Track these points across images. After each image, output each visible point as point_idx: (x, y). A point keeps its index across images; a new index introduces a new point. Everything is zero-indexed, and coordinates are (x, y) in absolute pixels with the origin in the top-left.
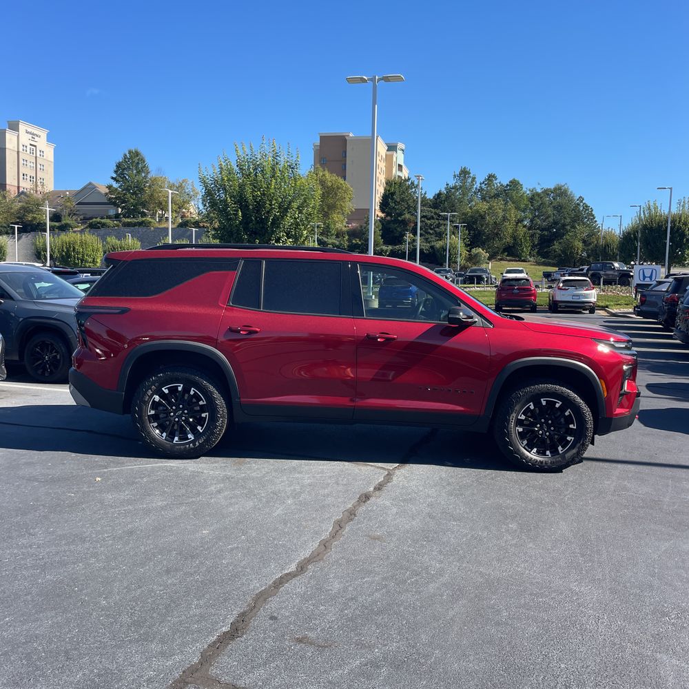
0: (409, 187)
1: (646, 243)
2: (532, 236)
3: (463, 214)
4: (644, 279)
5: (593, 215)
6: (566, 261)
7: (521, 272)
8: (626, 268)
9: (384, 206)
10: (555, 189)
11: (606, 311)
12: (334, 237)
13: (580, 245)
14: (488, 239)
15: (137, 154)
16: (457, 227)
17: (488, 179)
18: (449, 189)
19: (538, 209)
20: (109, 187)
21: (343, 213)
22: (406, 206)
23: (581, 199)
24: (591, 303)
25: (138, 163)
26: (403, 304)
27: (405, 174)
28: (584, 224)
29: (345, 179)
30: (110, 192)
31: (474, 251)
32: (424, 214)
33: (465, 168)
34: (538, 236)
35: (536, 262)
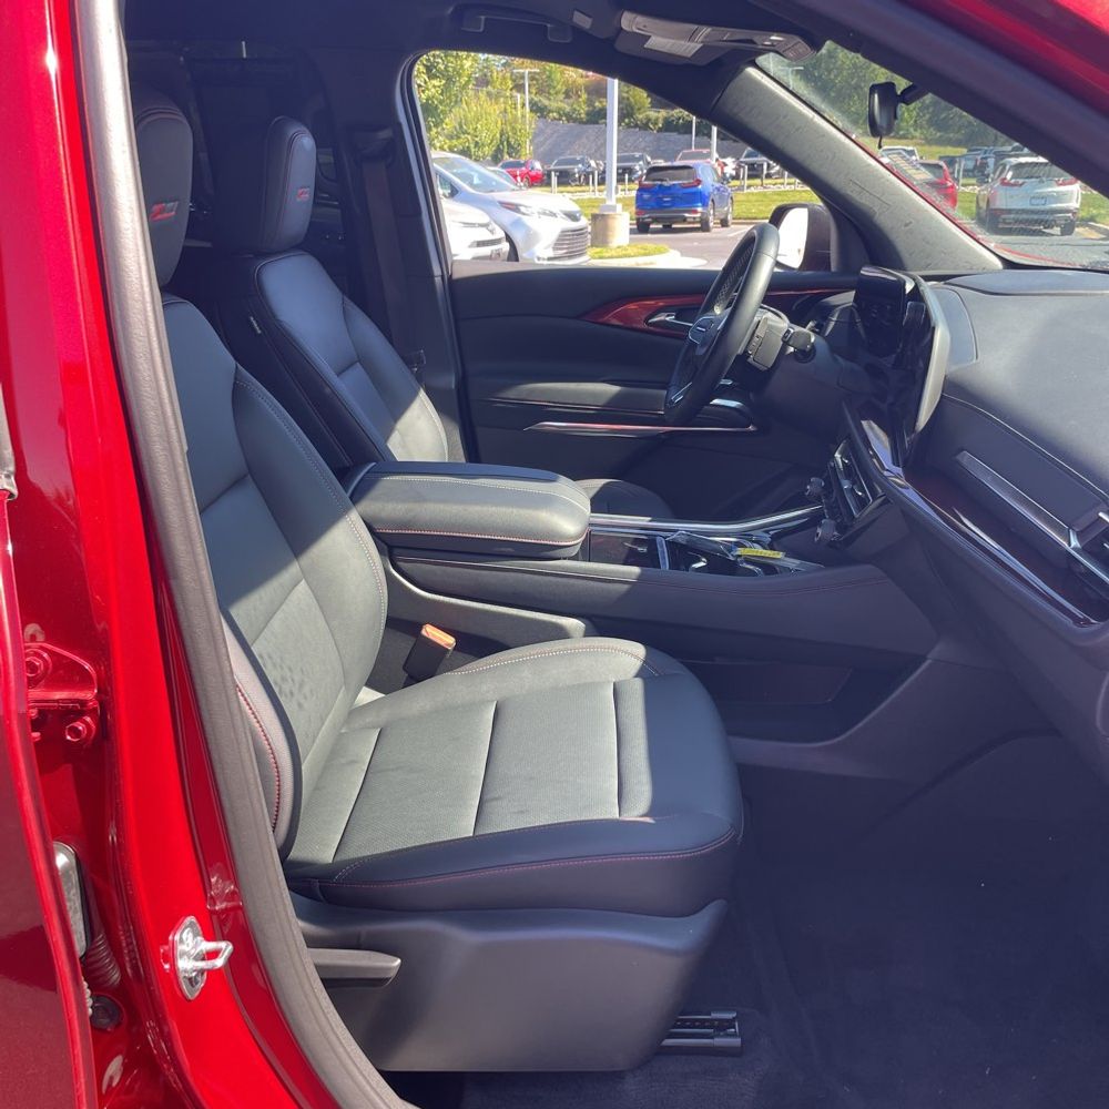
11: (1092, 227)
12: (561, 96)
24: (1068, 211)
26: (684, 220)
35: (926, 139)
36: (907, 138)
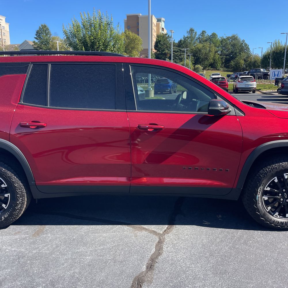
0: (167, 38)
1: (274, 59)
2: (222, 58)
3: (191, 49)
4: (275, 76)
5: (249, 48)
6: (237, 69)
7: (219, 75)
8: (266, 71)
9: (156, 47)
10: (232, 37)
11: (260, 91)
13: (243, 62)
14: (202, 60)
15: (45, 26)
16: (189, 55)
17: (202, 33)
18: (185, 38)
19: (224, 46)
20: (34, 42)
21: (138, 51)
22: (166, 47)
23: (243, 41)
24: (254, 88)
25: (46, 31)
26: (166, 91)
27: (165, 32)
28: (244, 52)
29: (138, 35)
30: (34, 44)
31: (196, 66)
32: (174, 50)
33: (192, 28)
34: (224, 58)
35: (223, 70)
36: (219, 70)
